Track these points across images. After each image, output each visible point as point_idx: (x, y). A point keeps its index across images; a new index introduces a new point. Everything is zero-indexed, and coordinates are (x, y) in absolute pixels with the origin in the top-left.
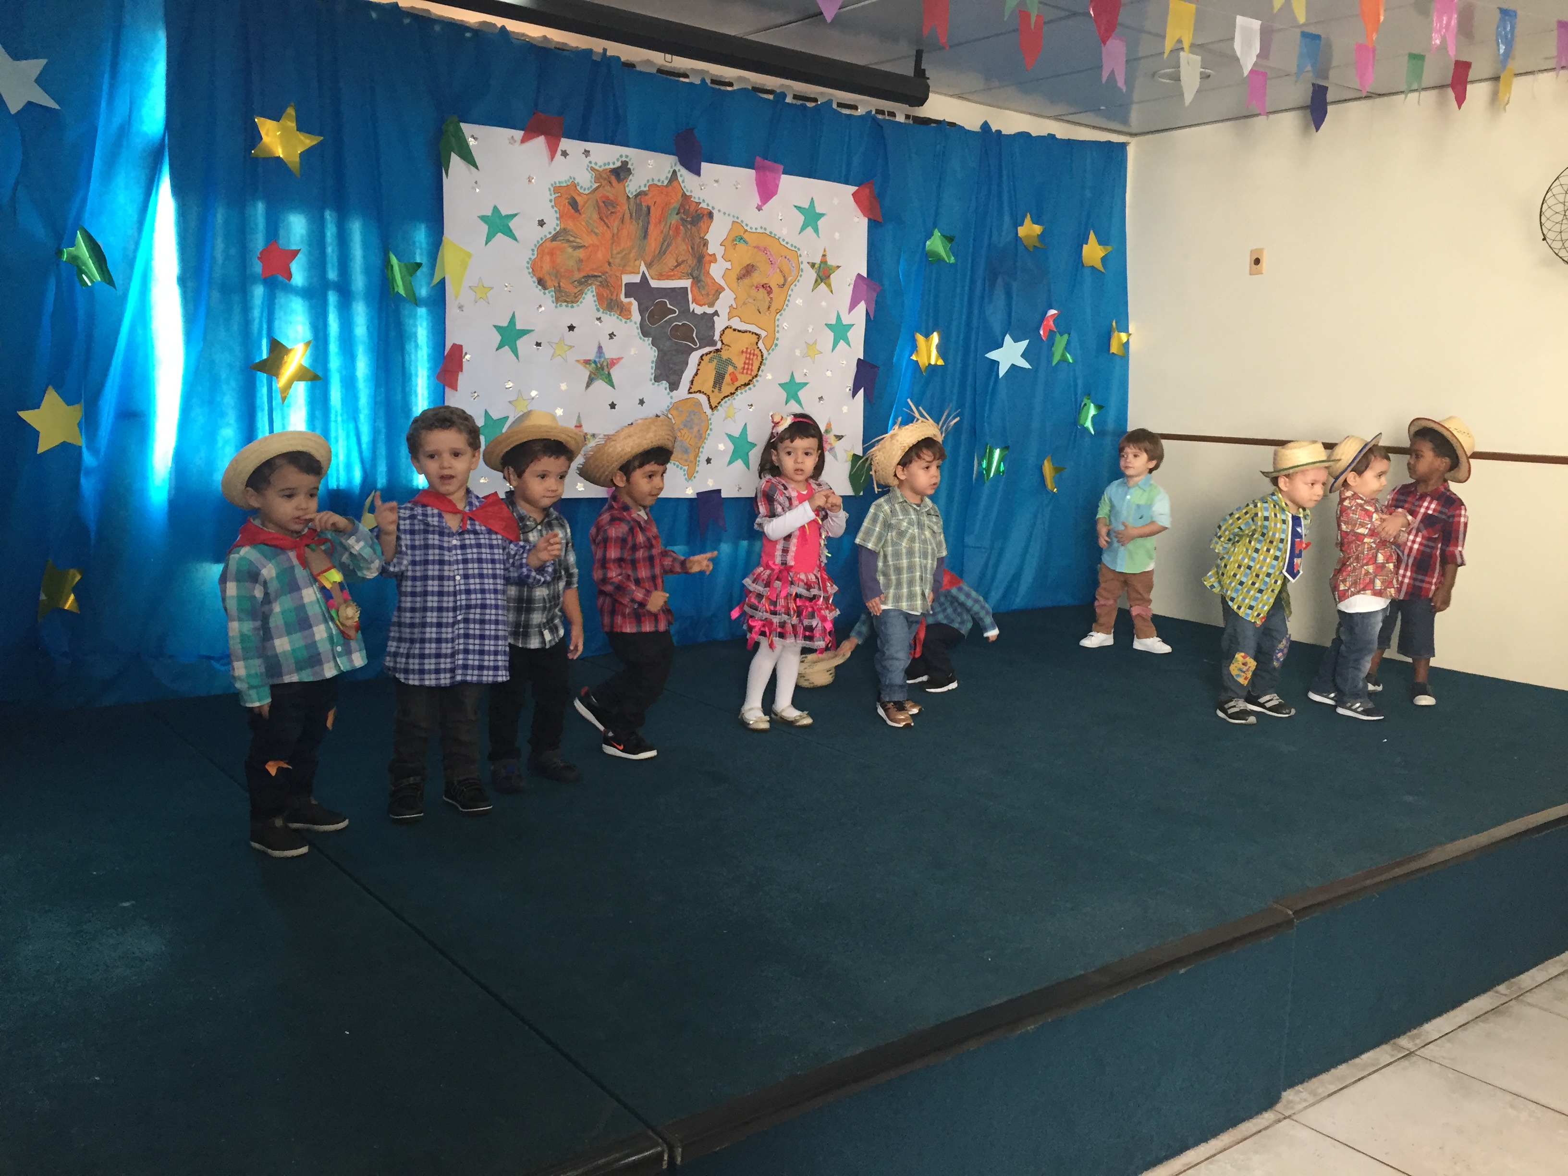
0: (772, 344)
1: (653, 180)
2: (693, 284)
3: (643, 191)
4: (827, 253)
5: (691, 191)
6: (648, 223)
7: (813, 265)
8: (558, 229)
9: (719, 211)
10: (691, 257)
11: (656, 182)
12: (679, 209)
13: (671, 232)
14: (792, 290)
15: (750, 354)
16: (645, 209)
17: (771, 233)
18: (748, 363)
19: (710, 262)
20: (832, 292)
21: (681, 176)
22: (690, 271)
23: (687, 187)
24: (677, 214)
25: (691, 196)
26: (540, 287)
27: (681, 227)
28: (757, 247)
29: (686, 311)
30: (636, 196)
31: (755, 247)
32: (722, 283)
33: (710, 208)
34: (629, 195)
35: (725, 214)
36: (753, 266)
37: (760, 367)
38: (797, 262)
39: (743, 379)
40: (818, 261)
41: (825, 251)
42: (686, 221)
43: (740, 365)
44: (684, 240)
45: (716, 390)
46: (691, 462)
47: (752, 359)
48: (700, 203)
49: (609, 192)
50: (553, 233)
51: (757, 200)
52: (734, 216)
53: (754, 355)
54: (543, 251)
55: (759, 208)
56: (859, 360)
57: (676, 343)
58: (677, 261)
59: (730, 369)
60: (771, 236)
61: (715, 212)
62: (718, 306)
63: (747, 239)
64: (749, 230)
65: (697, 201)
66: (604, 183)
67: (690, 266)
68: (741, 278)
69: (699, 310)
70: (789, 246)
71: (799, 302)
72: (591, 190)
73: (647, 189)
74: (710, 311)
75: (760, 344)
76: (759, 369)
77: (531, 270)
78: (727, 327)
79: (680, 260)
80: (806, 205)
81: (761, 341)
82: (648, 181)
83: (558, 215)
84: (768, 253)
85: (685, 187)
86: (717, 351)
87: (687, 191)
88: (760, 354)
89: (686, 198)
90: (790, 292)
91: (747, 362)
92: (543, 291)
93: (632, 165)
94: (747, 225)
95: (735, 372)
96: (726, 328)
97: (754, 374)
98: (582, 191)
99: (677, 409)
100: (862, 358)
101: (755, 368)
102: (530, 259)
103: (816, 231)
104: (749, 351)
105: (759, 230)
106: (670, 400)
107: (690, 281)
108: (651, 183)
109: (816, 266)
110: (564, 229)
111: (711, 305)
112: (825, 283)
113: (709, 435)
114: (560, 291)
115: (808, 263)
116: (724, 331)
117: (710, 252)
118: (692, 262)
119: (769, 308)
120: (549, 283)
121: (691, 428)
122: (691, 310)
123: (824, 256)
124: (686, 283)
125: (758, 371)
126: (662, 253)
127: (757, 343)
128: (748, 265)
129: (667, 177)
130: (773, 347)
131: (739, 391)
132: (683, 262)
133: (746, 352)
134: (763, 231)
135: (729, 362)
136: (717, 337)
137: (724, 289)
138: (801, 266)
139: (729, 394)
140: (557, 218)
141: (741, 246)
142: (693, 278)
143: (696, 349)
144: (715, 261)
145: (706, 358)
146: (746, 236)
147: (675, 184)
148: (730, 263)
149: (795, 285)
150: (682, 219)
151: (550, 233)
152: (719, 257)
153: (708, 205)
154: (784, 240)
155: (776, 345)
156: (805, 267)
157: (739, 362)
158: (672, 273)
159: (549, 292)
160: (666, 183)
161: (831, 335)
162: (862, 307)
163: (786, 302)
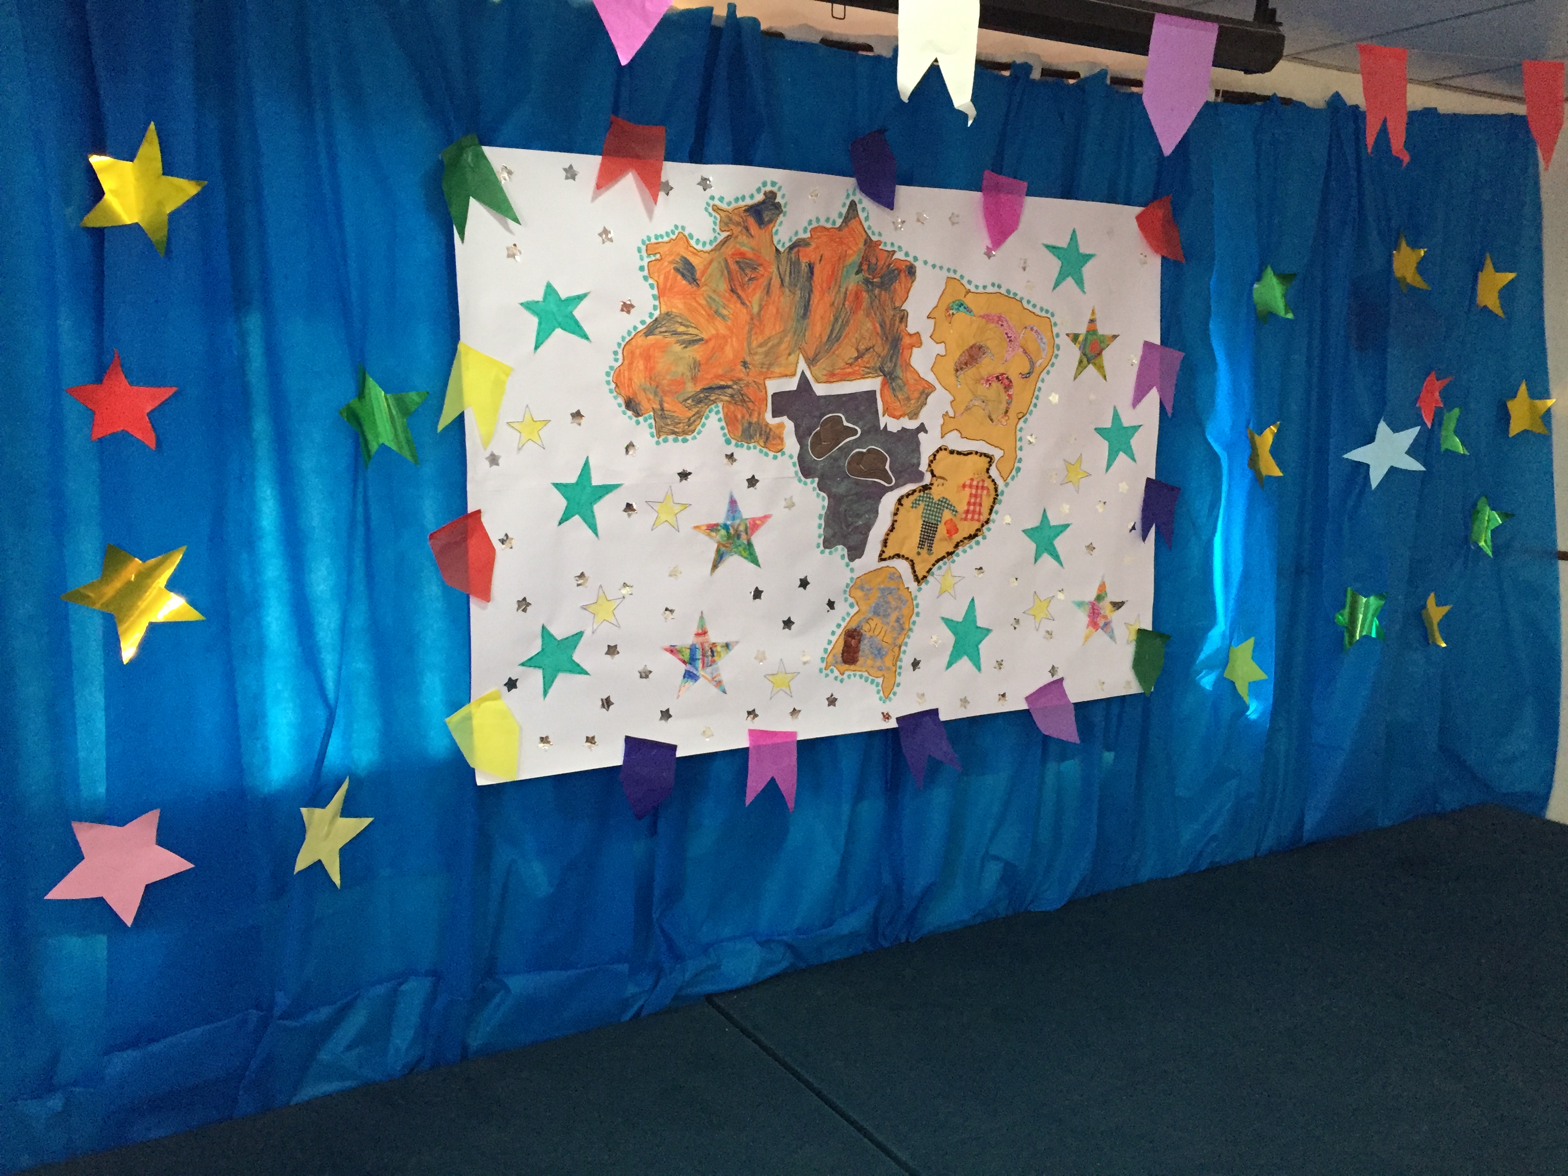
0: (1012, 470)
1: (818, 220)
2: (883, 384)
3: (803, 240)
4: (1098, 316)
5: (880, 234)
6: (811, 291)
7: (1075, 338)
8: (657, 314)
9: (926, 263)
10: (880, 342)
11: (823, 223)
12: (861, 264)
13: (847, 303)
14: (1043, 381)
15: (977, 487)
16: (804, 268)
17: (1008, 291)
18: (974, 502)
19: (912, 346)
20: (1105, 377)
21: (864, 209)
22: (878, 364)
23: (873, 229)
24: (857, 273)
25: (879, 243)
26: (630, 413)
27: (865, 294)
28: (987, 317)
29: (873, 430)
30: (791, 248)
31: (983, 317)
32: (930, 378)
33: (910, 259)
34: (779, 247)
35: (934, 266)
36: (980, 348)
37: (992, 507)
38: (1049, 334)
39: (967, 529)
40: (1082, 330)
41: (1093, 313)
42: (872, 283)
43: (962, 507)
44: (868, 315)
45: (924, 552)
46: (888, 669)
47: (981, 496)
48: (894, 252)
49: (745, 244)
50: (649, 321)
51: (988, 242)
52: (949, 270)
53: (983, 487)
54: (632, 353)
55: (989, 255)
56: (1148, 480)
57: (857, 483)
58: (858, 350)
59: (947, 515)
60: (1010, 296)
61: (918, 265)
62: (924, 417)
63: (971, 306)
64: (973, 289)
65: (889, 248)
66: (737, 230)
67: (879, 356)
68: (962, 369)
69: (893, 425)
70: (1037, 311)
71: (1054, 398)
72: (715, 244)
73: (808, 235)
74: (912, 425)
75: (993, 472)
76: (991, 510)
77: (613, 386)
78: (940, 449)
79: (862, 347)
80: (1063, 243)
81: (994, 465)
82: (810, 222)
83: (655, 292)
84: (1005, 324)
85: (870, 228)
86: (926, 488)
87: (873, 233)
88: (992, 487)
89: (871, 245)
90: (1039, 384)
91: (973, 500)
92: (635, 419)
93: (783, 196)
94: (970, 282)
95: (954, 519)
96: (937, 451)
97: (984, 518)
98: (699, 247)
99: (862, 588)
100: (1153, 477)
101: (985, 510)
102: (611, 368)
103: (1080, 282)
104: (975, 483)
105: (990, 289)
106: (850, 575)
107: (879, 380)
108: (815, 225)
109: (1081, 339)
110: (667, 314)
111: (914, 415)
112: (1095, 364)
113: (914, 623)
114: (663, 417)
115: (1068, 335)
116: (935, 455)
117: (911, 329)
118: (881, 349)
119: (1006, 412)
120: (645, 404)
121: (886, 616)
122: (882, 427)
123: (1092, 321)
124: (872, 384)
125: (990, 514)
126: (834, 339)
127: (988, 470)
128: (971, 347)
129: (840, 214)
130: (1014, 472)
131: (960, 548)
132: (867, 350)
133: (971, 486)
134: (996, 290)
135: (944, 503)
136: (923, 467)
137: (933, 389)
138: (1057, 341)
139: (944, 554)
140: (654, 296)
141: (961, 316)
142: (885, 375)
143: (891, 489)
144: (920, 344)
145: (907, 502)
146: (969, 301)
147: (853, 223)
148: (943, 344)
149: (1048, 373)
150: (867, 281)
151: (643, 322)
152: (925, 338)
153: (907, 254)
154: (1029, 302)
155: (1019, 470)
156: (1064, 341)
157: (961, 502)
158: (850, 370)
159: (645, 420)
160: (839, 222)
161: (1104, 446)
162: (1153, 398)
163: (1034, 401)
